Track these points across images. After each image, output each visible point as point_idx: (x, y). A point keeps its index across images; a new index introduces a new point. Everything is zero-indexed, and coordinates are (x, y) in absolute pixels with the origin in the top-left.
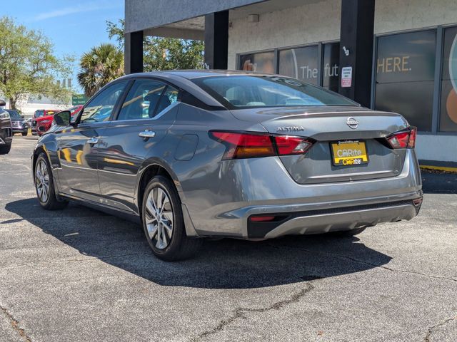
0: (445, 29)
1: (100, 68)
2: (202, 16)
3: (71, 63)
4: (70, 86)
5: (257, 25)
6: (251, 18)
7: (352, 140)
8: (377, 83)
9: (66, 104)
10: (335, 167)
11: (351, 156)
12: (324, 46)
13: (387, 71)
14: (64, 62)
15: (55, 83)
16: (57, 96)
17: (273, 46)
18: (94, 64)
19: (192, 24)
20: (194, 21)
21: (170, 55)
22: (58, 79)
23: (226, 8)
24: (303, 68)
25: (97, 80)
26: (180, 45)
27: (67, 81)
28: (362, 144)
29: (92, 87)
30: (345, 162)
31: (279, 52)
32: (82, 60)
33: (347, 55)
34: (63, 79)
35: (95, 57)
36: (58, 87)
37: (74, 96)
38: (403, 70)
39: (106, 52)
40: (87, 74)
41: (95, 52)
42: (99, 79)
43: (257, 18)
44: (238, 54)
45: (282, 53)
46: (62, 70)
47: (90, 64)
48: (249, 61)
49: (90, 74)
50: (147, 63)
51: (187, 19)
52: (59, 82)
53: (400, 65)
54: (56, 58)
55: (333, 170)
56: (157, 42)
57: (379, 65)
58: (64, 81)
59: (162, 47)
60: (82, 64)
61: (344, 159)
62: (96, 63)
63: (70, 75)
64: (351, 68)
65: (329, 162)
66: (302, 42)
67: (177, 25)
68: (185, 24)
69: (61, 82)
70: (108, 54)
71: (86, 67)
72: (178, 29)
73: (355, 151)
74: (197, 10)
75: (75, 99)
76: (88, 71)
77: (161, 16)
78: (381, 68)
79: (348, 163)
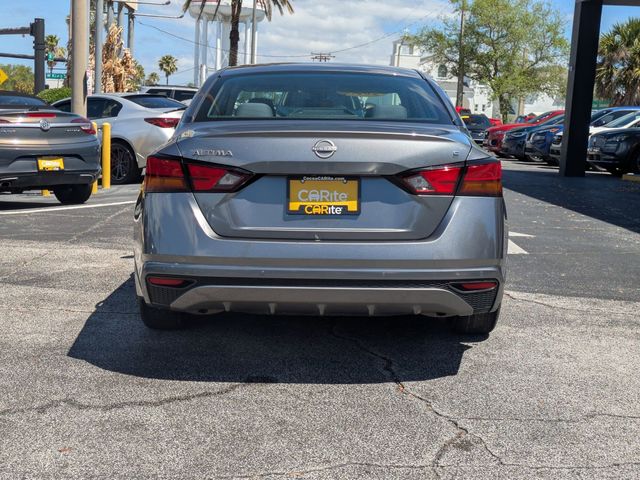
1: (623, 54)
7: (331, 176)
10: (292, 215)
11: (324, 200)
18: (613, 48)
25: (615, 73)
28: (354, 184)
29: (607, 83)
30: (310, 209)
35: (617, 38)
39: (635, 30)
41: (618, 31)
42: (618, 71)
47: (607, 49)
49: (606, 64)
55: (285, 219)
61: (309, 204)
62: (617, 47)
65: (280, 208)
70: (637, 32)
71: (601, 53)
73: (336, 194)
76: (604, 60)
79: (315, 211)
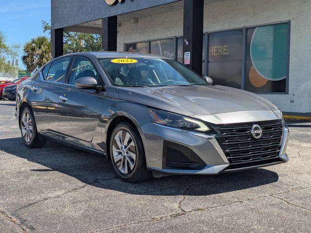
0: (247, 29)
1: (37, 52)
2: (100, 19)
3: (17, 49)
4: (17, 64)
5: (136, 25)
6: (132, 21)
8: (209, 62)
9: (14, 77)
12: (177, 39)
13: (215, 54)
14: (12, 49)
15: (6, 62)
16: (7, 71)
17: (147, 38)
18: (33, 49)
19: (95, 24)
20: (97, 22)
21: (86, 44)
22: (9, 60)
23: (115, 15)
24: (165, 52)
25: (35, 61)
26: (92, 37)
27: (15, 61)
29: (32, 65)
31: (150, 42)
32: (24, 47)
33: (187, 44)
34: (12, 60)
35: (34, 45)
36: (8, 66)
37: (19, 71)
38: (224, 54)
39: (41, 42)
40: (28, 57)
41: (33, 42)
42: (36, 59)
43: (137, 21)
44: (125, 44)
45: (152, 43)
46: (11, 54)
47: (30, 50)
48: (132, 48)
49: (30, 56)
50: (70, 49)
51: (91, 21)
52: (9, 62)
53: (222, 51)
54: (7, 46)
56: (77, 35)
57: (210, 51)
58: (13, 61)
59: (80, 38)
60: (25, 50)
62: (35, 49)
63: (17, 57)
64: (189, 52)
66: (164, 36)
67: (85, 25)
68: (91, 24)
69: (11, 62)
70: (42, 43)
71: (28, 51)
72: (87, 27)
74: (97, 15)
75: (20, 74)
76: (29, 55)
77: (74, 18)
78: (211, 52)
